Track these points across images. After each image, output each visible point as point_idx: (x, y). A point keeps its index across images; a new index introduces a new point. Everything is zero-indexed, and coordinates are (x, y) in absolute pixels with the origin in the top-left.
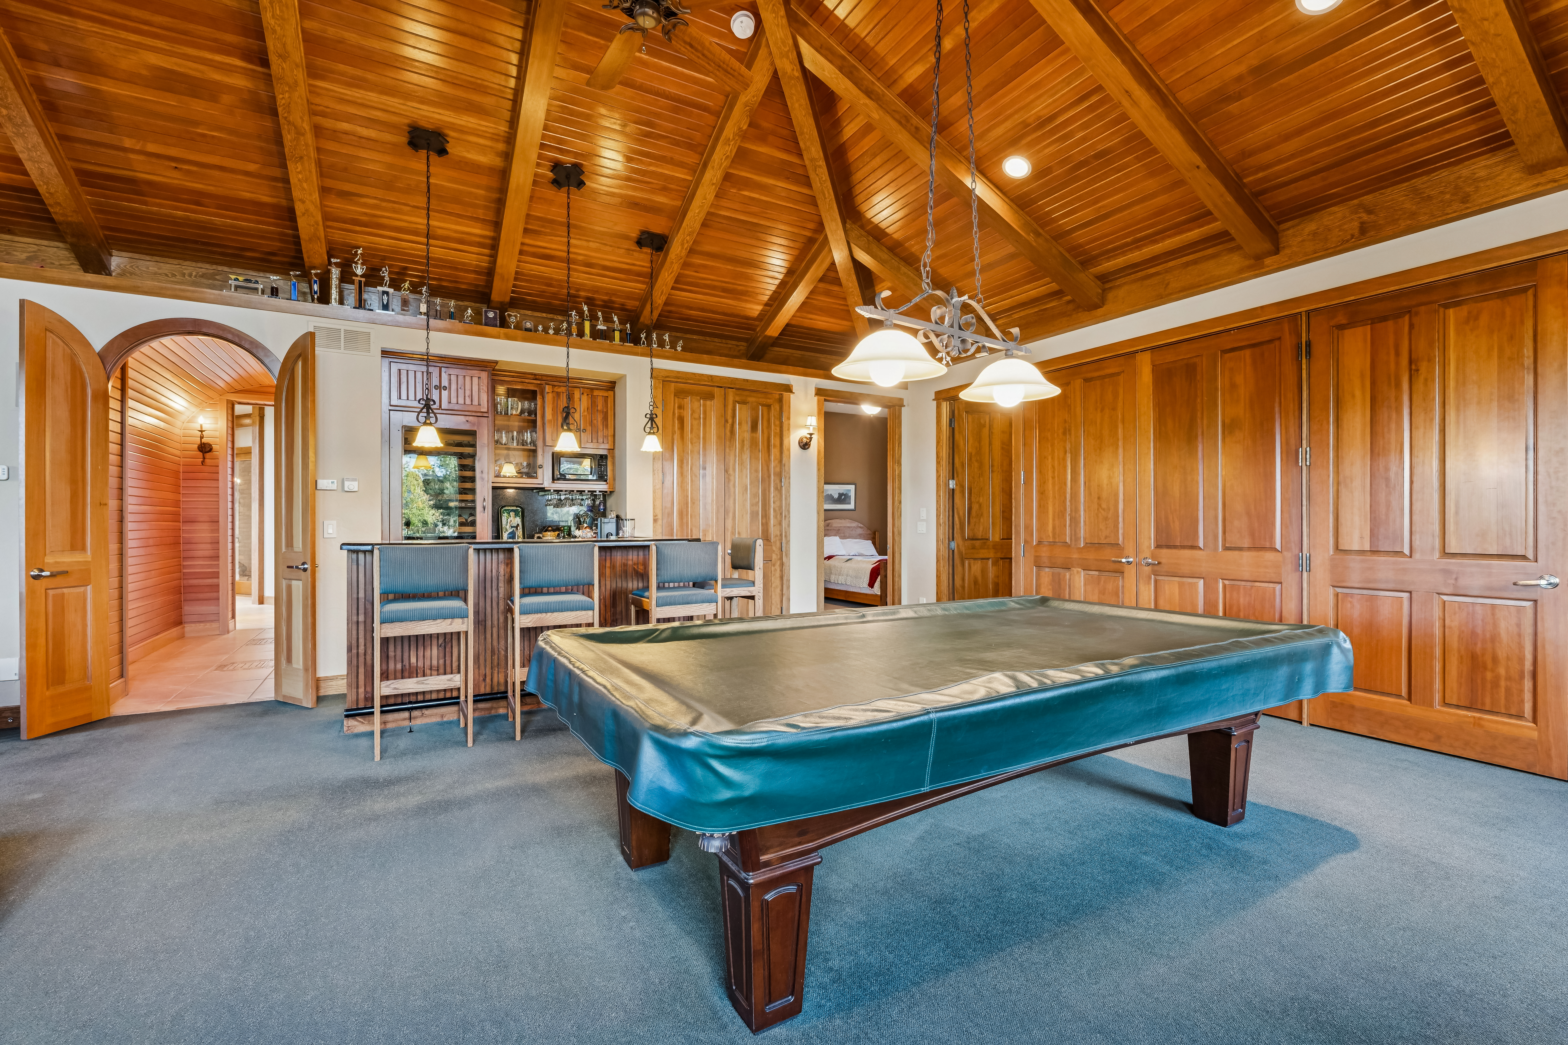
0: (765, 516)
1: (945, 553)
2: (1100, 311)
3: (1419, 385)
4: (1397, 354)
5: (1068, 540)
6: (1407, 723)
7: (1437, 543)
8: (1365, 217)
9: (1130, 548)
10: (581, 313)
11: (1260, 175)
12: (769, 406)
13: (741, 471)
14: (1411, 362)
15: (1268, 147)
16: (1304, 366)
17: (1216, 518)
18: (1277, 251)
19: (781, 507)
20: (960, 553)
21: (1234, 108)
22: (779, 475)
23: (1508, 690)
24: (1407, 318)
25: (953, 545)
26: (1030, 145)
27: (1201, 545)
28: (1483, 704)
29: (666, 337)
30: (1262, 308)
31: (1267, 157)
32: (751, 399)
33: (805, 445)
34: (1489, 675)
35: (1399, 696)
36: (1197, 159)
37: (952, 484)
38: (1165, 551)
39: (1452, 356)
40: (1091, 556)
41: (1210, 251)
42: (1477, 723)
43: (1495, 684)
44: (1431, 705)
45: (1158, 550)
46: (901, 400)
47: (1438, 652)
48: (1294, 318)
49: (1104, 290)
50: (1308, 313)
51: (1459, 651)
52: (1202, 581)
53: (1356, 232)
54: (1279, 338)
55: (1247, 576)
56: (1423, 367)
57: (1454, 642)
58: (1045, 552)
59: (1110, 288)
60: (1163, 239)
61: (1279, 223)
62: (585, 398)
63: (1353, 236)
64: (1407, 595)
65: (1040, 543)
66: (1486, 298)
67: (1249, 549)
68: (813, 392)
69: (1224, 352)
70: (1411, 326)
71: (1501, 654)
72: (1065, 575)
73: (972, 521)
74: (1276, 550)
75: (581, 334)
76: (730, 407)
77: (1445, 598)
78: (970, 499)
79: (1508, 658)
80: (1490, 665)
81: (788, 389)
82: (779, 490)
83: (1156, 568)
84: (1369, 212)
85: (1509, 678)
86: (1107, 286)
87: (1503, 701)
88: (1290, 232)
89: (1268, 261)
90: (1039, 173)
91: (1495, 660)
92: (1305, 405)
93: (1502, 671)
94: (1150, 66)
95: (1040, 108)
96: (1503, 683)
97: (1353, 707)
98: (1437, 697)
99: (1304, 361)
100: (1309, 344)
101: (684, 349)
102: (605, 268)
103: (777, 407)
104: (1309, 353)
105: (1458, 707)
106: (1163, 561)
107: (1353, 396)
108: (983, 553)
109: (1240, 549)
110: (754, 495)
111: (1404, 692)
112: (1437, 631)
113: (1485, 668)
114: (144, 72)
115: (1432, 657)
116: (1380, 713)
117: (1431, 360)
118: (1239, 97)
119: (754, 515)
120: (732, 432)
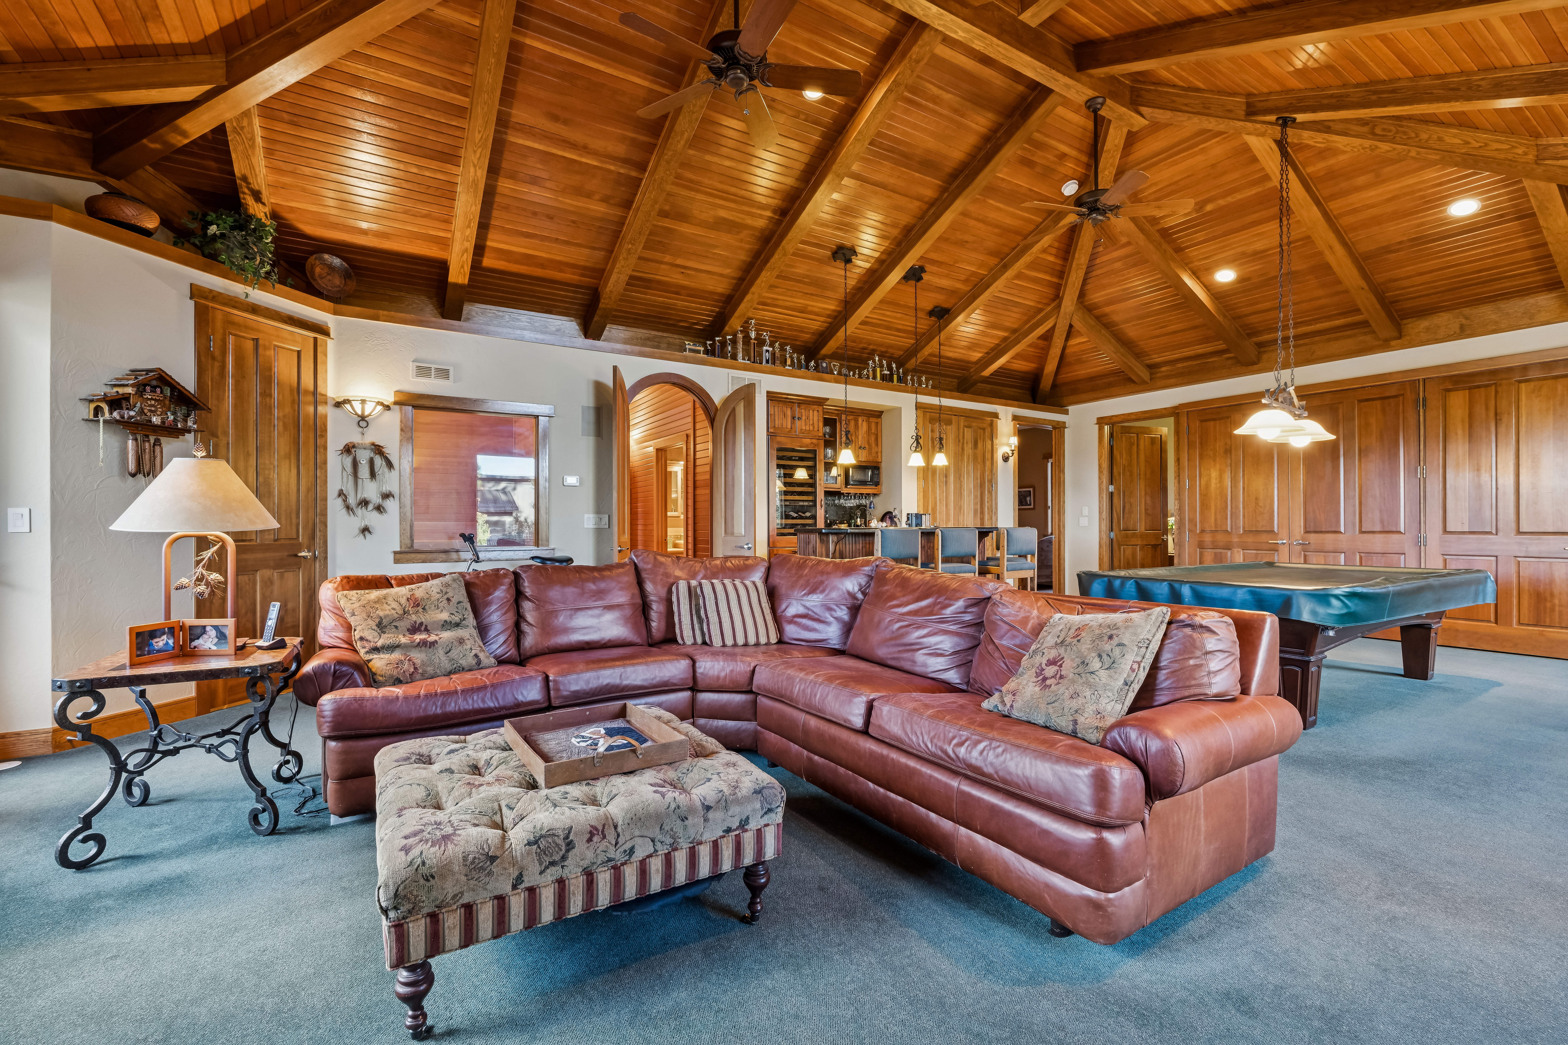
0: (982, 513)
1: (1106, 541)
2: (1256, 367)
3: (1502, 429)
4: (1487, 409)
5: (1229, 529)
6: (1494, 637)
7: (1513, 525)
8: (1464, 321)
9: (1284, 533)
10: (874, 361)
11: (1398, 292)
12: (984, 429)
13: (968, 478)
14: (1496, 414)
15: (1408, 277)
16: (1421, 414)
17: (1355, 512)
18: (1400, 337)
19: (991, 506)
20: (1118, 541)
21: (1392, 256)
22: (990, 481)
23: (1560, 613)
24: (1493, 387)
25: (1112, 535)
26: (1241, 264)
27: (1342, 530)
28: (1545, 622)
29: (923, 379)
30: (1390, 374)
31: (1406, 283)
32: (974, 424)
33: (1006, 459)
34: (1548, 605)
35: (1489, 621)
36: (1363, 284)
37: (1111, 488)
38: (1312, 535)
39: (1523, 411)
40: (1250, 539)
41: (1348, 333)
42: (1541, 634)
43: (1553, 610)
44: (1511, 625)
45: (1307, 535)
46: (1064, 423)
47: (1515, 592)
48: (1414, 383)
49: (1259, 353)
50: (1424, 380)
51: (1529, 591)
52: (1343, 555)
53: (1458, 331)
54: (1403, 395)
55: (1379, 550)
56: (1505, 418)
57: (1525, 585)
58: (1208, 538)
59: (1265, 352)
60: (1316, 323)
61: (1402, 319)
62: (865, 424)
63: (1455, 333)
64: (1494, 558)
65: (1203, 531)
66: (1545, 379)
67: (1380, 532)
68: (1010, 418)
69: (1360, 401)
70: (1496, 392)
71: (1556, 592)
72: (1226, 554)
73: (1126, 516)
74: (1400, 532)
75: (874, 377)
76: (961, 430)
77: (1519, 559)
78: (1124, 500)
79: (1560, 594)
80: (1549, 598)
81: (996, 415)
82: (990, 492)
83: (1305, 546)
84: (1467, 318)
85: (1561, 605)
86: (1262, 349)
87: (1557, 619)
88: (1409, 325)
89: (1393, 343)
90: (1241, 280)
91: (1552, 595)
92: (1422, 439)
93: (1556, 601)
94: (1345, 232)
95: (1259, 246)
96: (1557, 609)
97: (1457, 630)
98: (1515, 620)
99: (1421, 410)
100: (1424, 400)
101: (933, 387)
102: (899, 330)
103: (989, 429)
104: (1424, 405)
105: (1528, 625)
106: (1312, 542)
107: (1457, 434)
108: (1134, 541)
109: (1373, 532)
110: (976, 497)
111: (1492, 619)
112: (1515, 580)
113: (1546, 600)
114: (711, 220)
115: (1511, 595)
116: (1476, 633)
117: (1509, 414)
118: (1398, 251)
119: (975, 511)
120: (963, 449)
